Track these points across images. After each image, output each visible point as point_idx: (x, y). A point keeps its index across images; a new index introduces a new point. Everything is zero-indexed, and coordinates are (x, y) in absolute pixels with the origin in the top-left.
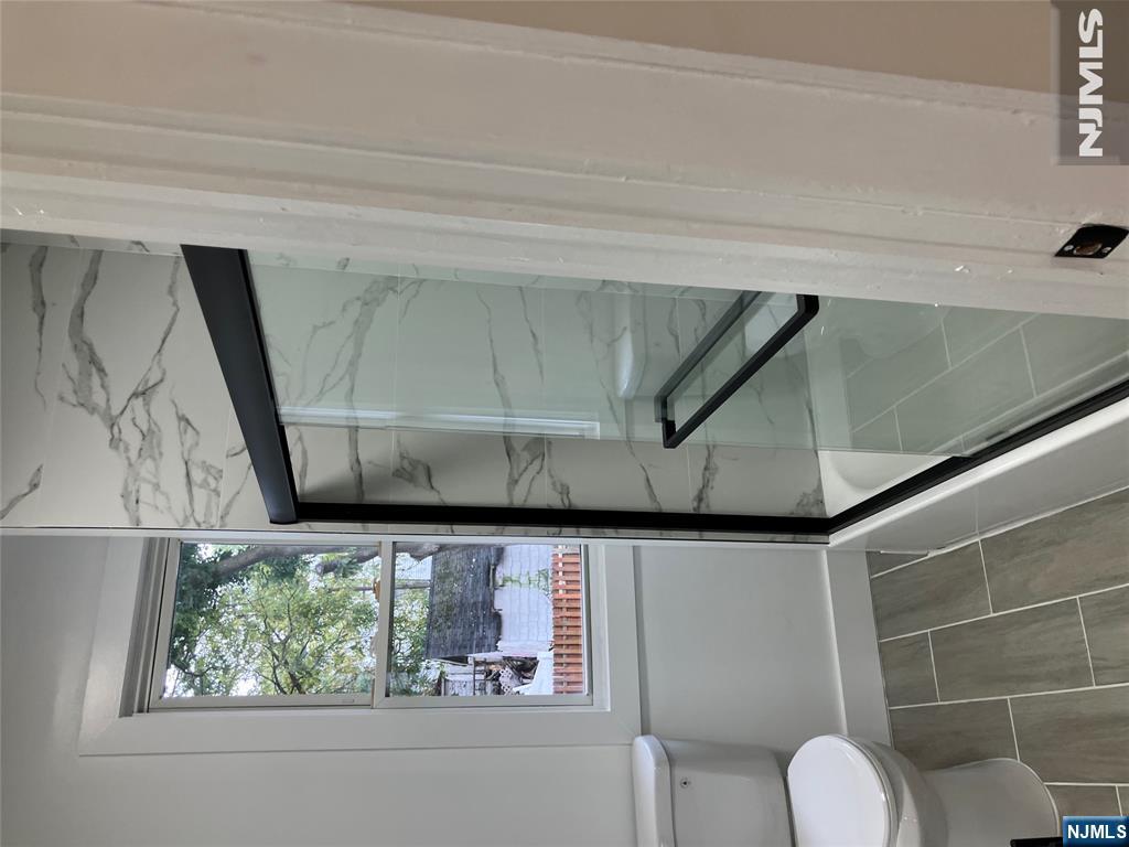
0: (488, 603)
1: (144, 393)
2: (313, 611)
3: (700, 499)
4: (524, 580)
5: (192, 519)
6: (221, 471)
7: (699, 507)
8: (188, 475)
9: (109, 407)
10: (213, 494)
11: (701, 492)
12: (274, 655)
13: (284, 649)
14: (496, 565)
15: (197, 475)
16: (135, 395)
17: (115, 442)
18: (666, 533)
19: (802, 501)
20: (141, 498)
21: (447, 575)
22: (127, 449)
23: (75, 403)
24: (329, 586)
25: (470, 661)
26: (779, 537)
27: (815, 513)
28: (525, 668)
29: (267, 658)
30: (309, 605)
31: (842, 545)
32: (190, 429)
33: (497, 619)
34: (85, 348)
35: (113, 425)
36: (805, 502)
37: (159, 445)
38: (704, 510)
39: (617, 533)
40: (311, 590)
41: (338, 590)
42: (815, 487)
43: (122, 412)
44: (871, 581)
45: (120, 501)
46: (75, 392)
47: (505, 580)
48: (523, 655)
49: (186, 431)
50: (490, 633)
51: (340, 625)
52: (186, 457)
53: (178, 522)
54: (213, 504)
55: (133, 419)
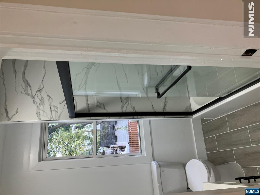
0: (114, 134)
1: (39, 91)
2: (73, 138)
3: (164, 109)
4: (122, 128)
5: (52, 118)
6: (58, 107)
7: (164, 110)
8: (51, 108)
9: (32, 94)
10: (56, 112)
11: (164, 107)
12: (65, 148)
13: (67, 147)
14: (115, 125)
15: (53, 108)
16: (38, 91)
17: (34, 102)
18: (157, 117)
19: (186, 108)
20: (41, 114)
21: (104, 128)
22: (37, 103)
23: (24, 93)
24: (77, 132)
25: (110, 147)
26: (181, 116)
27: (189, 111)
28: (123, 148)
29: (63, 149)
30: (72, 136)
31: (195, 118)
32: (50, 98)
33: (116, 137)
34: (26, 81)
35: (33, 98)
36: (187, 108)
37: (44, 102)
38: (165, 111)
39: (146, 117)
40: (73, 133)
41: (79, 132)
42: (189, 105)
43: (35, 95)
44: (202, 125)
45: (36, 115)
46: (24, 91)
47: (117, 129)
48: (122, 145)
49: (49, 99)
50: (114, 141)
51: (80, 140)
52: (50, 105)
53: (49, 119)
54: (57, 115)
55: (38, 97)
